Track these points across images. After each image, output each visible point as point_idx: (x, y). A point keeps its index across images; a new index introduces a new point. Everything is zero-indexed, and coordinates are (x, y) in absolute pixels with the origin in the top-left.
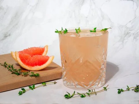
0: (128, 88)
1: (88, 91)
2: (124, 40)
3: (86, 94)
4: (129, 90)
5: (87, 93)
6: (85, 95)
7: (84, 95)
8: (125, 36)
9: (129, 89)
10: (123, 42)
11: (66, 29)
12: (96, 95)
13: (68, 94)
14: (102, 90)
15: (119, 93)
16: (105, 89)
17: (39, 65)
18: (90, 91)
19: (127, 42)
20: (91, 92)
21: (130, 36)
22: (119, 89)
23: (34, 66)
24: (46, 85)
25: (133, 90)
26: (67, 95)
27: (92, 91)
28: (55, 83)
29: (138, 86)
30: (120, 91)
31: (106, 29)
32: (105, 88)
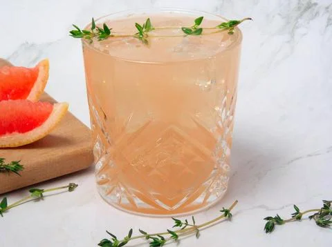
0: (296, 212)
1: (174, 223)
2: (297, 28)
3: (165, 237)
4: (299, 218)
5: (170, 232)
6: (163, 239)
7: (160, 239)
8: (301, 15)
9: (302, 214)
10: (292, 34)
11: (105, 27)
12: (198, 235)
13: (110, 238)
14: (218, 219)
15: (269, 228)
16: (226, 215)
17: (19, 132)
18: (179, 223)
19: (305, 34)
20: (183, 225)
21: (317, 13)
22: (268, 218)
23: (5, 134)
24: (42, 197)
25: (311, 217)
26: (109, 242)
27: (187, 224)
28: (71, 188)
29: (329, 203)
30: (272, 224)
31: (235, 23)
32: (227, 212)
